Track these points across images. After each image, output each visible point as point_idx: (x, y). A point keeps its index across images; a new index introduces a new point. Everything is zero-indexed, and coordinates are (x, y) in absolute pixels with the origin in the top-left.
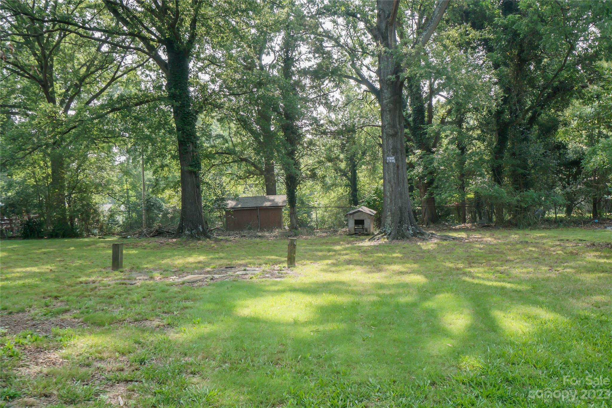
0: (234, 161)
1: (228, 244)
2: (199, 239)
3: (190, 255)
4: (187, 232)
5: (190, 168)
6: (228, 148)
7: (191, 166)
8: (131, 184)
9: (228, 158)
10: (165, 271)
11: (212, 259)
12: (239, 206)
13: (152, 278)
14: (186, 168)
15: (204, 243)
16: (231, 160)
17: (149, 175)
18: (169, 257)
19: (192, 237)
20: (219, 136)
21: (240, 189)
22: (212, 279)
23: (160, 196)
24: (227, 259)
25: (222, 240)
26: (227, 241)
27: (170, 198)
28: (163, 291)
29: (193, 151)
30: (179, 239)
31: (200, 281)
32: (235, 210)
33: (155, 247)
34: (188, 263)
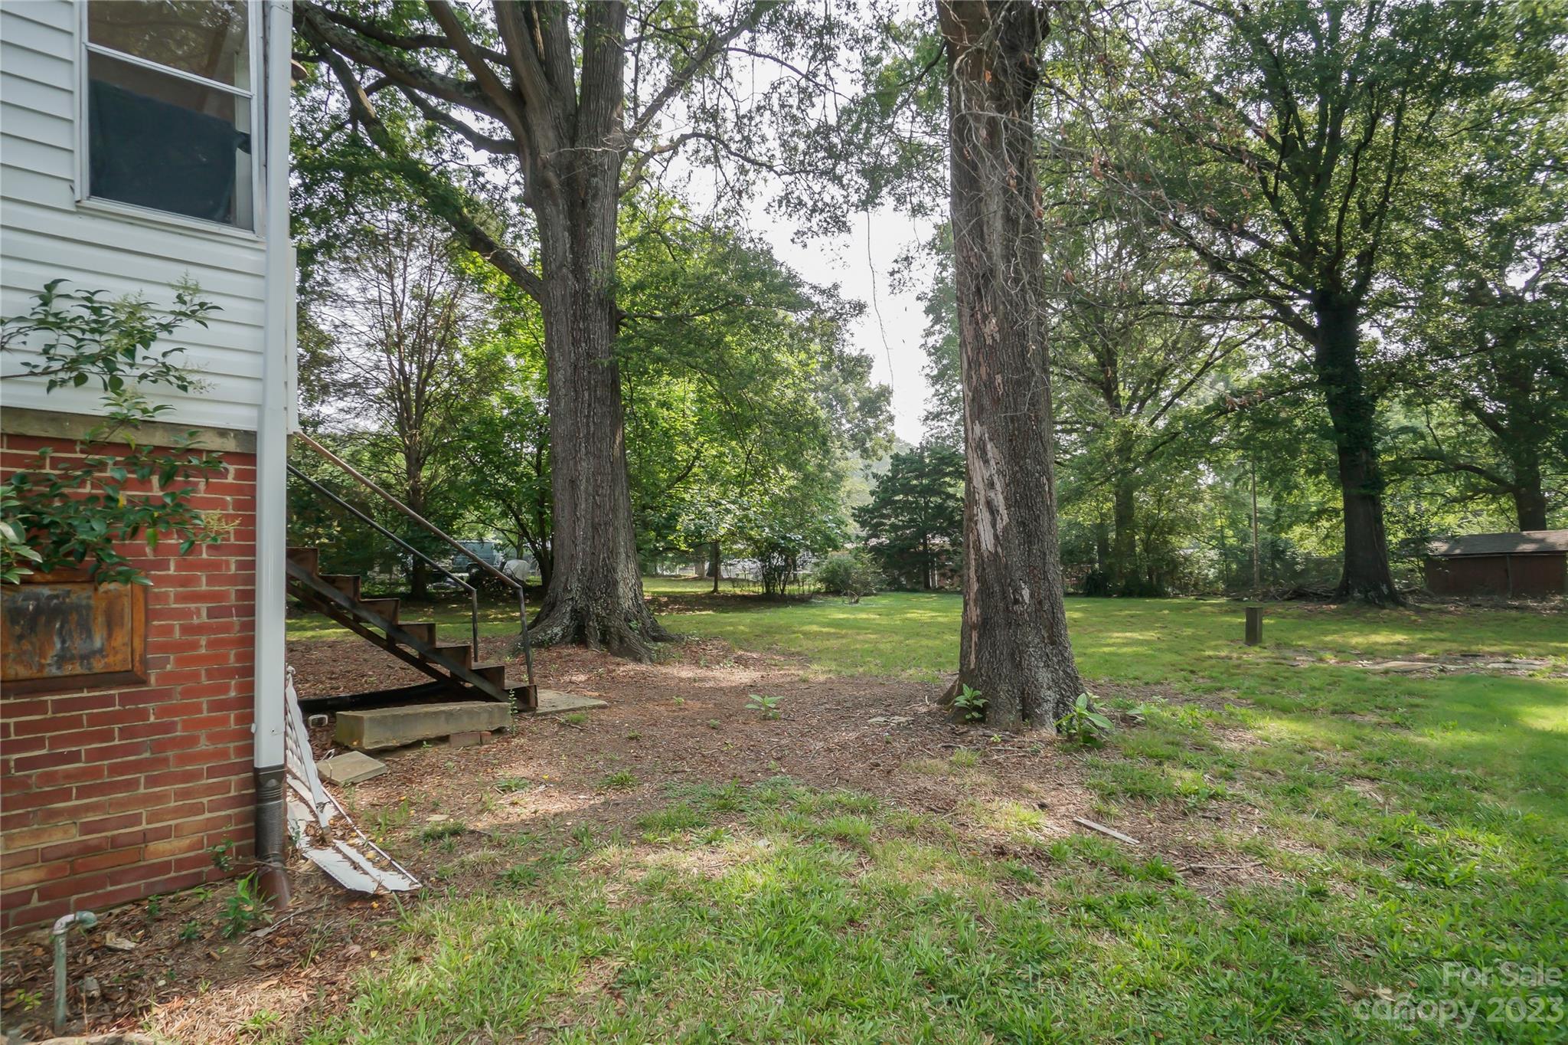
0: (1438, 472)
1: (1447, 618)
2: (1384, 608)
3: (1375, 632)
4: (1357, 595)
5: (1363, 491)
6: (1424, 449)
7: (1364, 487)
8: (1229, 517)
9: (1426, 466)
10: (1339, 651)
11: (1422, 639)
12: (1458, 551)
13: (1321, 660)
14: (1354, 491)
15: (1395, 614)
16: (1432, 467)
17: (1264, 503)
18: (1335, 632)
19: (1368, 602)
20: (1404, 430)
21: (1451, 520)
22: (1442, 671)
23: (1283, 535)
24: (1454, 641)
25: (1429, 610)
26: (1442, 612)
27: (1301, 539)
28: (1357, 679)
29: (1367, 462)
30: (1341, 606)
31: (1418, 671)
32: (1451, 559)
33: (1300, 617)
34: (1376, 643)
